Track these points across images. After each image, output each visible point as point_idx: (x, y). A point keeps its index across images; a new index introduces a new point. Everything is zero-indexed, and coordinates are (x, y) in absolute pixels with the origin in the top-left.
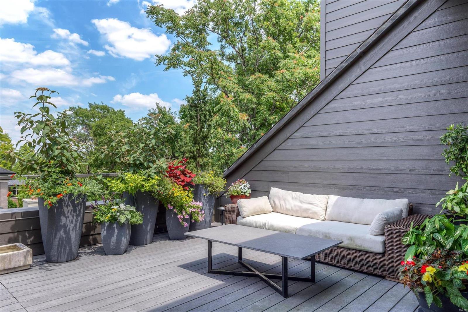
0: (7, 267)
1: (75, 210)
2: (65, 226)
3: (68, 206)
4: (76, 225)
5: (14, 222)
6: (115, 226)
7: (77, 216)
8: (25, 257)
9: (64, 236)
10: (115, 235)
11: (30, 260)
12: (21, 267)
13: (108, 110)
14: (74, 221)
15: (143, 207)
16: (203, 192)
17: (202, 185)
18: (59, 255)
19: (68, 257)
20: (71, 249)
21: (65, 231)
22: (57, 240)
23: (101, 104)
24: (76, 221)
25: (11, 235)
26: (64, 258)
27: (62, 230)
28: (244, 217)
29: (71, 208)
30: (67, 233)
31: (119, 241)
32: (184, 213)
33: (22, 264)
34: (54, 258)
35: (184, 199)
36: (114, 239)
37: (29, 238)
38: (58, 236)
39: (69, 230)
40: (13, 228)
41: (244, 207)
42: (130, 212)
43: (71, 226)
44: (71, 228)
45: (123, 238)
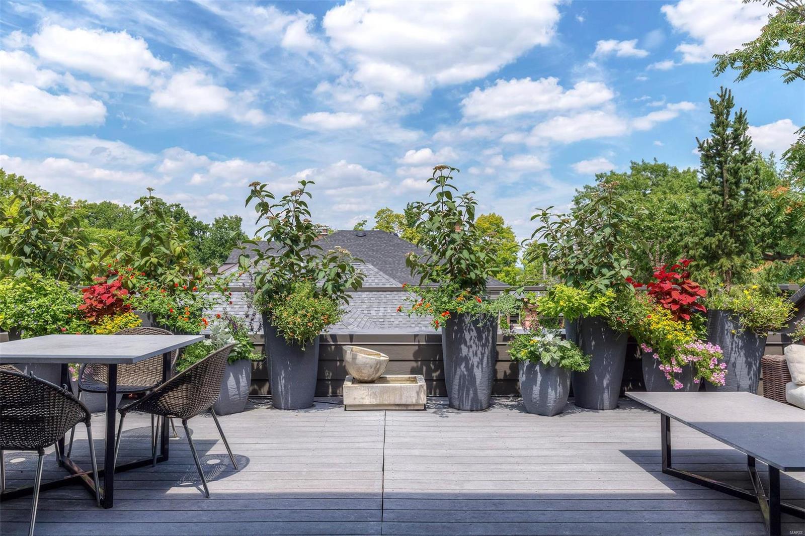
0: (397, 402)
1: (480, 338)
2: (466, 359)
3: (470, 330)
4: (482, 360)
5: (417, 348)
6: (538, 368)
7: (484, 346)
8: (418, 393)
9: (466, 373)
10: (539, 382)
11: (423, 399)
12: (414, 405)
13: (665, 174)
14: (479, 353)
15: (593, 343)
16: (729, 326)
17: (725, 311)
18: (461, 400)
19: (472, 405)
20: (475, 393)
21: (467, 367)
22: (457, 377)
23: (653, 163)
24: (483, 354)
25: (414, 364)
26: (468, 406)
27: (463, 365)
28: (798, 385)
29: (474, 334)
30: (470, 370)
31: (543, 394)
32: (674, 363)
33: (414, 402)
34: (456, 403)
35: (670, 337)
36: (536, 389)
37: (435, 371)
38: (458, 372)
39: (473, 365)
40: (416, 354)
41: (799, 362)
42: (562, 349)
43: (475, 360)
44: (476, 364)
45: (550, 390)
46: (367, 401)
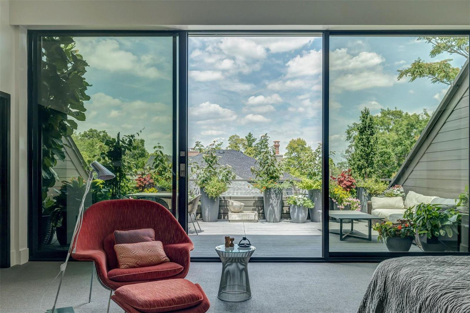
0: (248, 219)
1: (276, 197)
2: (272, 204)
3: (273, 194)
4: (277, 204)
5: (254, 201)
6: (296, 207)
7: (278, 199)
8: (255, 216)
9: (271, 209)
10: (296, 212)
11: (257, 218)
12: (253, 220)
14: (276, 202)
15: (316, 199)
16: (363, 193)
17: (362, 188)
18: (270, 219)
19: (274, 220)
20: (275, 216)
21: (272, 207)
22: (269, 210)
24: (277, 202)
25: (253, 207)
26: (272, 220)
27: (271, 206)
29: (275, 195)
30: (273, 208)
31: (298, 216)
32: (342, 205)
33: (253, 219)
34: (268, 220)
35: (341, 196)
36: (296, 214)
37: (261, 210)
38: (269, 209)
39: (274, 207)
40: (254, 204)
42: (304, 200)
43: (275, 205)
44: (275, 206)
45: (300, 214)
46: (237, 219)
